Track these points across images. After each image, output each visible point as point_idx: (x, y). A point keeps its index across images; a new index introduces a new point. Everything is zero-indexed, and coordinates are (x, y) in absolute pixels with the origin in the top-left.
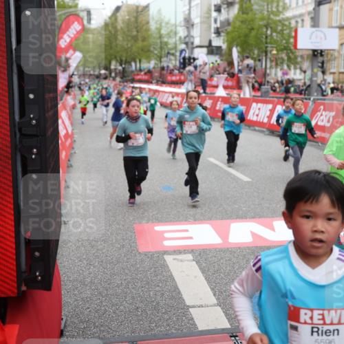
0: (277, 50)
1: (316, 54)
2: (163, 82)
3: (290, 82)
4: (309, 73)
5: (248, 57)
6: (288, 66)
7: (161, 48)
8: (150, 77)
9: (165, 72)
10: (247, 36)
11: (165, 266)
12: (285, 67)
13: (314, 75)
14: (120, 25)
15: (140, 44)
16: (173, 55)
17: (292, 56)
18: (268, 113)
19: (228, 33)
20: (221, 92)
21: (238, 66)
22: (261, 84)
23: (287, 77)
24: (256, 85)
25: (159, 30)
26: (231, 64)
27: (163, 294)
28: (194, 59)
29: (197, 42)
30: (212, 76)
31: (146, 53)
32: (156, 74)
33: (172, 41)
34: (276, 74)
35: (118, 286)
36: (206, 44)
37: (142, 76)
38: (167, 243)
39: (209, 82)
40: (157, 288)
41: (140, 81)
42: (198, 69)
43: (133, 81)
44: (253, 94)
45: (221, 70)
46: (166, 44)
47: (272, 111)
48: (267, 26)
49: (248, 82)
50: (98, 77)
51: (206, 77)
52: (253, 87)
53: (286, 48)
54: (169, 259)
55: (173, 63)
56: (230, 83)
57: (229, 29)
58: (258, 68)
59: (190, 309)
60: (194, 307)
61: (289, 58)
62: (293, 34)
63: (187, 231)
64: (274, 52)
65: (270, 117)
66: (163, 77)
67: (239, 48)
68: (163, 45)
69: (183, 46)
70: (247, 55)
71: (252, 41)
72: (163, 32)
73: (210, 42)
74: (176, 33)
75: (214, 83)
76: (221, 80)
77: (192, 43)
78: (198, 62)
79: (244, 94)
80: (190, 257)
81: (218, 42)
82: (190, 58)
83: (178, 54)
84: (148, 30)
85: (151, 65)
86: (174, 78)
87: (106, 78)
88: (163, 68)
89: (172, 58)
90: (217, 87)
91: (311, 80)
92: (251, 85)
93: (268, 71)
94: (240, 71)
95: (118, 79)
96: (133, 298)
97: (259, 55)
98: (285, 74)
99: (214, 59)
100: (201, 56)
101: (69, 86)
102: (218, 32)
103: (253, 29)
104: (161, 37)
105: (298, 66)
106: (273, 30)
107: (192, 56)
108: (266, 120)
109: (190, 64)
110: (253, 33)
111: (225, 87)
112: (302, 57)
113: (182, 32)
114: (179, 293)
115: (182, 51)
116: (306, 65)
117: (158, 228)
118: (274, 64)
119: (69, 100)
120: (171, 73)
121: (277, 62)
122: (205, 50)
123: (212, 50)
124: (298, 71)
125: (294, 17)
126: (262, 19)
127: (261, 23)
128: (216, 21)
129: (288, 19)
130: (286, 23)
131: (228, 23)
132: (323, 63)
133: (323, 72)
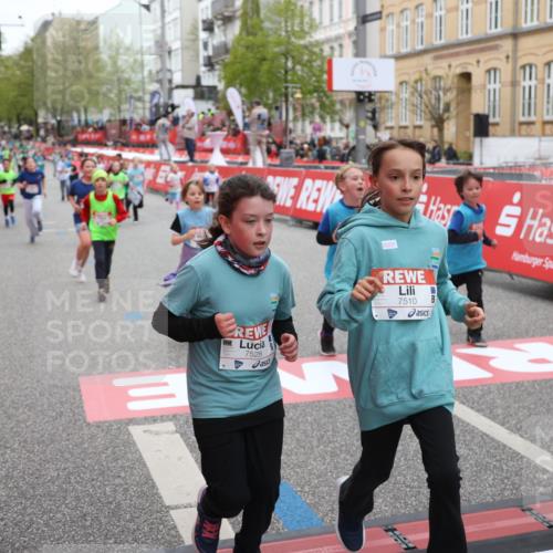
0: (302, 93)
1: (362, 98)
2: (126, 145)
3: (326, 141)
4: (353, 128)
5: (258, 104)
6: (322, 117)
8: (102, 135)
9: (127, 128)
10: (255, 70)
11: (130, 443)
12: (317, 119)
13: (360, 131)
14: (51, 54)
15: (85, 82)
16: (140, 99)
17: (327, 102)
18: (292, 192)
19: (225, 66)
20: (218, 159)
21: (244, 117)
22: (280, 146)
23: (322, 134)
24: (273, 148)
25: (115, 63)
26: (230, 113)
27: (126, 490)
28: (174, 107)
29: (177, 79)
30: (203, 134)
32: (113, 131)
33: (136, 78)
34: (303, 131)
35: (52, 481)
36: (193, 82)
37: (90, 135)
38: (133, 406)
39: (199, 144)
40: (117, 481)
41: (88, 143)
42: (181, 123)
43: (75, 143)
44: (269, 161)
45: (217, 123)
46: (128, 82)
47: (298, 188)
48: (286, 55)
49: (259, 143)
50: (16, 137)
51: (192, 135)
52: (269, 152)
53: (316, 90)
54: (136, 432)
55: (141, 112)
56: (232, 145)
57: (228, 58)
58: (275, 120)
59: (172, 512)
60: (177, 507)
61: (323, 106)
62: (326, 67)
63: (165, 384)
64: (298, 95)
65: (295, 198)
66: (125, 134)
67: (244, 90)
68: (123, 84)
69: (154, 87)
70: (257, 100)
71: (263, 79)
72: (120, 63)
73: (198, 79)
74: (142, 65)
75: (207, 143)
76: (217, 140)
77: (170, 81)
78: (180, 112)
79: (254, 162)
80: (170, 426)
81: (209, 80)
82: (166, 106)
83: (147, 98)
84: (98, 60)
85: (105, 116)
86: (142, 138)
87: (29, 138)
88: (123, 122)
89: (139, 104)
90: (211, 151)
91: (356, 138)
92: (264, 147)
93: (291, 125)
94: (246, 126)
95: (51, 139)
96: (77, 499)
97: (275, 101)
98: (317, 129)
99: (206, 106)
100: (185, 101)
102: (210, 64)
103: (264, 59)
104: (117, 70)
105: (337, 117)
106: (297, 61)
107: (170, 102)
108: (289, 203)
109: (166, 115)
110: (265, 66)
111: (225, 152)
112: (342, 102)
113: (151, 63)
114: (154, 486)
115: (153, 94)
116: (349, 115)
117: (119, 382)
118: (299, 114)
120: (139, 132)
121: (305, 112)
122: (190, 92)
123: (202, 92)
124: (337, 125)
125: (328, 40)
126: (278, 44)
127: (277, 50)
128: (206, 46)
129: (318, 44)
130: (316, 50)
131: (224, 49)
132: (374, 112)
133: (376, 127)
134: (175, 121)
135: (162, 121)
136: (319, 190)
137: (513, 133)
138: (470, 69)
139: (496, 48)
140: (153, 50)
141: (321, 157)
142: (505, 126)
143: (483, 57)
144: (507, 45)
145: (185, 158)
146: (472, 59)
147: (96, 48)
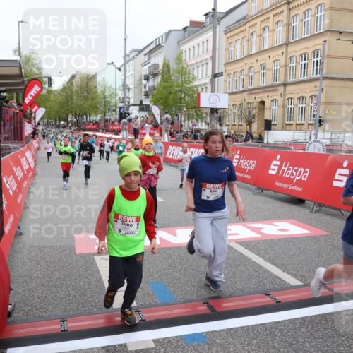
0: (187, 108)
1: (213, 111)
2: (107, 131)
3: (198, 131)
6: (197, 120)
7: (105, 105)
8: (97, 126)
9: (108, 123)
10: (167, 98)
12: (195, 121)
13: (212, 126)
14: (75, 88)
15: (90, 102)
16: (115, 110)
17: (199, 113)
19: (154, 96)
21: (161, 119)
22: (177, 133)
23: (197, 128)
25: (104, 92)
26: (155, 118)
28: (129, 114)
29: (132, 101)
30: (142, 128)
31: (95, 108)
32: (102, 125)
33: (113, 100)
34: (187, 126)
36: (139, 103)
37: (91, 126)
39: (140, 131)
41: (90, 130)
43: (84, 130)
44: (171, 139)
45: (149, 122)
46: (109, 102)
48: (181, 92)
49: (167, 131)
50: (58, 127)
51: (137, 127)
52: (171, 134)
53: (194, 107)
55: (114, 116)
57: (155, 92)
58: (176, 121)
61: (197, 114)
64: (185, 109)
66: (106, 126)
67: (162, 107)
68: (107, 103)
69: (122, 105)
70: (167, 111)
71: (170, 102)
72: (107, 94)
73: (141, 101)
74: (116, 95)
75: (144, 132)
77: (129, 102)
78: (133, 116)
79: (164, 140)
81: (146, 102)
82: (125, 113)
83: (118, 110)
84: (96, 92)
85: (98, 118)
86: (115, 128)
87: (64, 127)
88: (107, 121)
89: (113, 113)
90: (145, 134)
93: (183, 123)
94: (161, 123)
95: (74, 128)
97: (176, 112)
98: (194, 125)
100: (134, 112)
101: (35, 133)
102: (147, 95)
103: (171, 93)
104: (105, 97)
105: (204, 120)
106: (185, 95)
107: (127, 112)
109: (125, 117)
110: (172, 96)
112: (206, 113)
113: (120, 95)
115: (121, 108)
116: (208, 120)
118: (186, 118)
119: (35, 144)
120: (113, 123)
121: (189, 117)
122: (137, 108)
123: (143, 108)
124: (204, 124)
125: (201, 85)
126: (178, 86)
127: (177, 89)
128: (145, 87)
129: (196, 86)
130: (195, 89)
131: (154, 88)
132: (220, 118)
133: (220, 125)
134: (130, 120)
135: (124, 120)
136: (192, 152)
137: (283, 129)
138: (264, 100)
139: (276, 90)
140: (121, 88)
141: (196, 138)
142: (280, 125)
143: (270, 94)
144: (281, 89)
145: (133, 137)
146: (265, 95)
147: (96, 87)
